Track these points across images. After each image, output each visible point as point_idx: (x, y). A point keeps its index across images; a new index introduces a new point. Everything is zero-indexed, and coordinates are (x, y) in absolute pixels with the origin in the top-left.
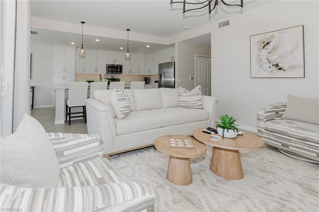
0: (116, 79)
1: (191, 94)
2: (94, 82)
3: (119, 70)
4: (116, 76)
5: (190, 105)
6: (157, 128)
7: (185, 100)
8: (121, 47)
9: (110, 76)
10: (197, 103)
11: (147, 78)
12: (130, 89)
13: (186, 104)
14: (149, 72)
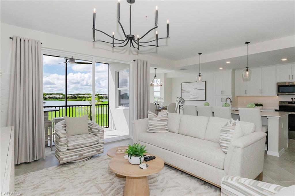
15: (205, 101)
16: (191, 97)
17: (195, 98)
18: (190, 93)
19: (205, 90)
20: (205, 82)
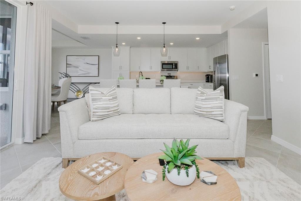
0: (173, 76)
1: (206, 97)
2: (150, 79)
3: (174, 67)
4: (173, 73)
5: (205, 113)
6: (131, 139)
7: (199, 105)
8: (171, 43)
9: (166, 73)
10: (213, 111)
11: (209, 75)
12: (163, 87)
13: (200, 111)
14: (210, 69)
15: (98, 77)
16: (80, 73)
17: (87, 74)
18: (79, 68)
19: (98, 65)
20: (98, 56)
